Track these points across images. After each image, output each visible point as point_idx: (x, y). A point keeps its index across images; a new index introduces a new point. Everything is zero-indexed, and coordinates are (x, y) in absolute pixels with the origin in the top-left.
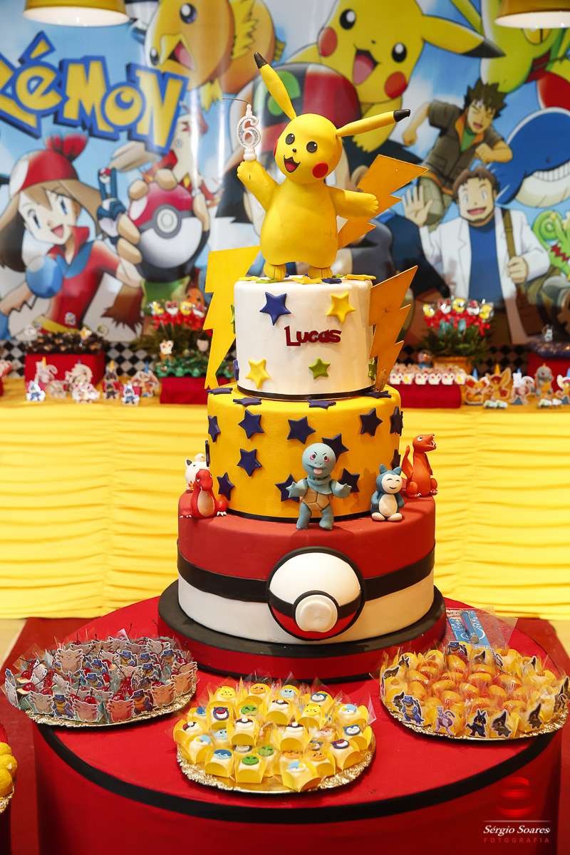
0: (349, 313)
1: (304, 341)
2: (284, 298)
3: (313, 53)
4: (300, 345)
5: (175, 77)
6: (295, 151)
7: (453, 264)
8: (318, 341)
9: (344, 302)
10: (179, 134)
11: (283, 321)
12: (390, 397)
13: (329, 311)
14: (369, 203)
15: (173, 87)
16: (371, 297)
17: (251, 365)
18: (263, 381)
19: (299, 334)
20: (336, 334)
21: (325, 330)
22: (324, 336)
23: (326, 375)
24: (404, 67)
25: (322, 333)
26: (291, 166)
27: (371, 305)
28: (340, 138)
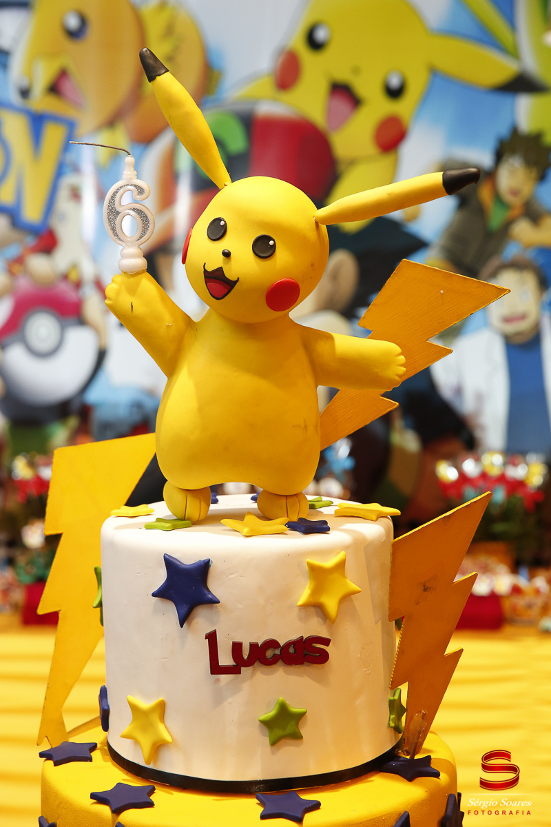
0: (347, 598)
1: (249, 663)
2: (204, 568)
3: (265, 86)
4: (239, 672)
5: (56, 119)
6: (227, 255)
8: (280, 662)
9: (336, 575)
10: (64, 203)
11: (203, 621)
12: (437, 775)
13: (304, 596)
14: (386, 361)
16: (393, 562)
17: (134, 708)
18: (159, 747)
19: (237, 647)
20: (319, 646)
21: (294, 637)
22: (291, 650)
23: (297, 736)
24: (403, 108)
25: (288, 645)
26: (217, 287)
27: (393, 577)
28: (324, 228)
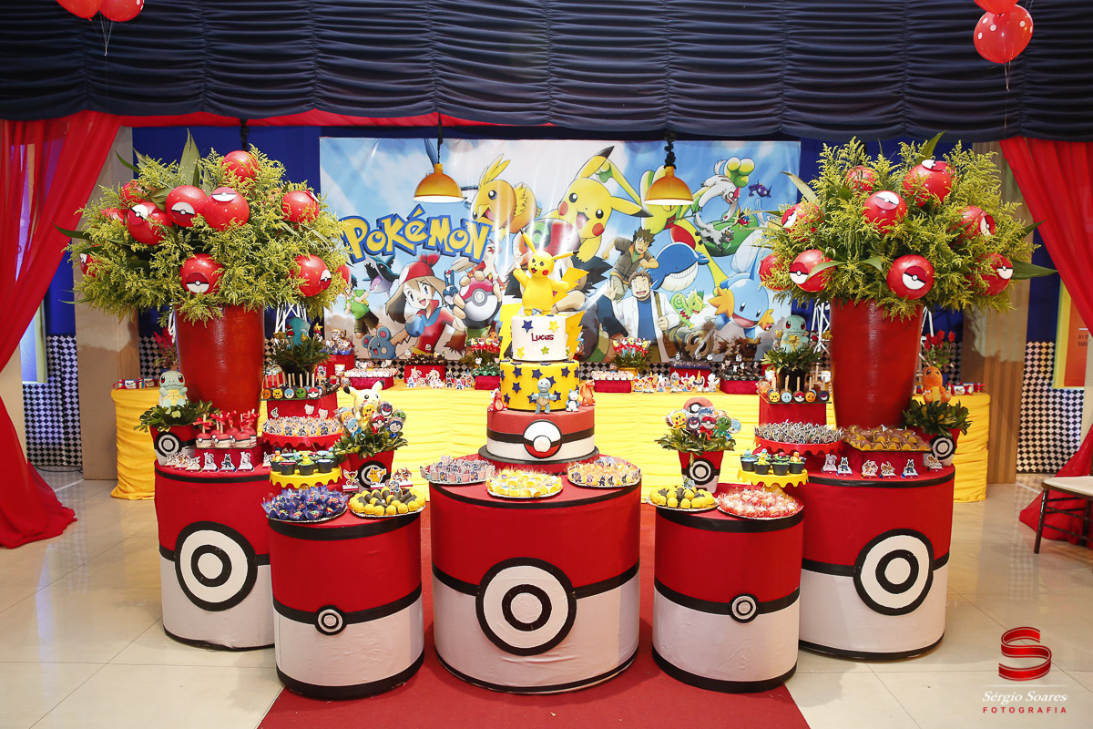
1: (539, 339)
2: (531, 322)
3: (556, 214)
4: (537, 341)
5: (485, 225)
7: (629, 319)
8: (545, 339)
9: (556, 324)
10: (487, 253)
11: (530, 331)
13: (549, 327)
15: (484, 230)
17: (518, 350)
18: (523, 356)
19: (537, 336)
20: (552, 336)
21: (547, 335)
22: (547, 337)
23: (548, 353)
24: (601, 221)
